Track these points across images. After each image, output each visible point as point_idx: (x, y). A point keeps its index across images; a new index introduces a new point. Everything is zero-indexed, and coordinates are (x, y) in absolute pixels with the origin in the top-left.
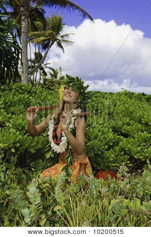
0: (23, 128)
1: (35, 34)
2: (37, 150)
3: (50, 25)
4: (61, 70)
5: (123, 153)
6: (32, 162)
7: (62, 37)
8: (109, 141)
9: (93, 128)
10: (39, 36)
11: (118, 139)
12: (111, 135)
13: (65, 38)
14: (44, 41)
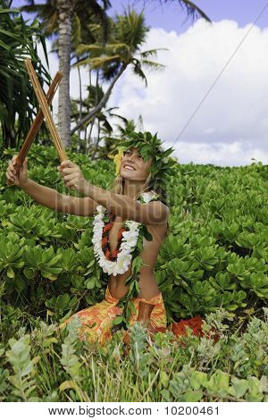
0: (35, 231)
1: (89, 50)
2: (59, 276)
3: (120, 30)
4: (141, 122)
5: (234, 286)
6: (49, 298)
7: (144, 54)
8: (206, 262)
9: (175, 235)
10: (97, 53)
11: (226, 258)
12: (211, 250)
13: (150, 58)
14: (107, 62)
